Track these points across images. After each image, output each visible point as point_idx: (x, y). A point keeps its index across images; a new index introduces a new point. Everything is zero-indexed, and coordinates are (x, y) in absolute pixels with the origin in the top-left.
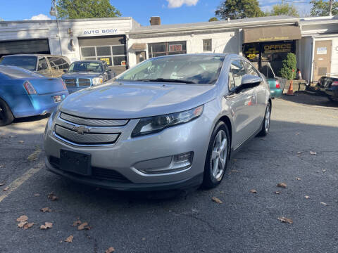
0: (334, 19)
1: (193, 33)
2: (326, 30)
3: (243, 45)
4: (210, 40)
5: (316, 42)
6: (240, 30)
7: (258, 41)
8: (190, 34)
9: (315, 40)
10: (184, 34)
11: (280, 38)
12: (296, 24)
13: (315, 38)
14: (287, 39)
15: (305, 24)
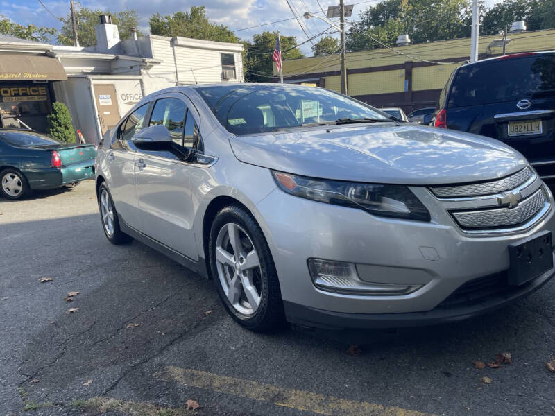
2: (92, 68)
9: (93, 82)
11: (34, 76)
12: (48, 54)
13: (93, 79)
14: (45, 77)
15: (65, 56)
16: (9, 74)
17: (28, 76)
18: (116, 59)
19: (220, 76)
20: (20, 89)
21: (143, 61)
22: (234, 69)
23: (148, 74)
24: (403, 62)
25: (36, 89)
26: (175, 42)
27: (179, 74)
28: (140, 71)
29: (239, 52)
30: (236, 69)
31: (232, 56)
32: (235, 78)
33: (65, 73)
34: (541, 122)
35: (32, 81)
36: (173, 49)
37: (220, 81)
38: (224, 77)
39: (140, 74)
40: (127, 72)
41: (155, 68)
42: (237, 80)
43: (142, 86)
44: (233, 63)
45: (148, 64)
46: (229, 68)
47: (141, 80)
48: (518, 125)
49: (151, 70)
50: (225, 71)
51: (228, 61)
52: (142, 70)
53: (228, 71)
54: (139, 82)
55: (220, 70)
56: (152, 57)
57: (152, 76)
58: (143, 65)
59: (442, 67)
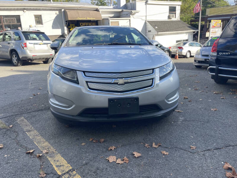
0: (114, 8)
1: (25, 9)
2: (113, 15)
3: (66, 21)
4: (41, 16)
5: (111, 22)
6: (63, 10)
7: (77, 19)
8: (23, 10)
9: (110, 21)
10: (18, 10)
11: (90, 19)
12: (97, 10)
13: (111, 20)
14: (94, 19)
15: (103, 11)
16: (82, 18)
17: (88, 19)
18: (122, 11)
19: (167, 17)
20: (87, 23)
21: (131, 12)
23: (133, 17)
25: (92, 23)
26: (147, 2)
27: (147, 17)
28: (130, 16)
29: (179, 5)
30: (176, 13)
31: (175, 8)
32: (175, 18)
33: (102, 17)
35: (91, 20)
36: (146, 6)
37: (167, 19)
38: (169, 17)
39: (130, 17)
40: (126, 16)
41: (137, 14)
42: (176, 19)
43: (130, 22)
44: (175, 11)
45: (133, 13)
46: (173, 13)
47: (130, 20)
49: (135, 15)
51: (172, 10)
52: (131, 15)
53: (171, 15)
54: (129, 20)
55: (168, 14)
56: (136, 10)
57: (135, 18)
58: (131, 13)
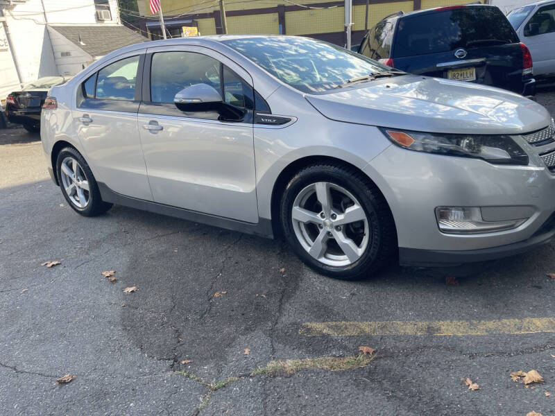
19: (94, 17)
22: (109, 8)
23: (12, 16)
24: (276, 6)
27: (47, 15)
28: (2, 11)
30: (111, 9)
32: (111, 19)
34: (474, 70)
37: (95, 22)
38: (98, 18)
39: (3, 16)
41: (19, 8)
42: (114, 21)
43: (6, 30)
44: (107, 2)
45: (12, 3)
47: (4, 22)
48: (456, 73)
49: (15, 9)
50: (99, 11)
52: (4, 10)
53: (102, 11)
54: (2, 24)
55: (93, 10)
57: (17, 17)
58: (6, 4)
59: (314, 11)
